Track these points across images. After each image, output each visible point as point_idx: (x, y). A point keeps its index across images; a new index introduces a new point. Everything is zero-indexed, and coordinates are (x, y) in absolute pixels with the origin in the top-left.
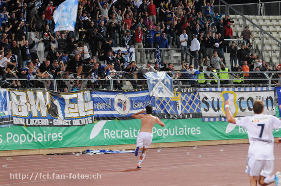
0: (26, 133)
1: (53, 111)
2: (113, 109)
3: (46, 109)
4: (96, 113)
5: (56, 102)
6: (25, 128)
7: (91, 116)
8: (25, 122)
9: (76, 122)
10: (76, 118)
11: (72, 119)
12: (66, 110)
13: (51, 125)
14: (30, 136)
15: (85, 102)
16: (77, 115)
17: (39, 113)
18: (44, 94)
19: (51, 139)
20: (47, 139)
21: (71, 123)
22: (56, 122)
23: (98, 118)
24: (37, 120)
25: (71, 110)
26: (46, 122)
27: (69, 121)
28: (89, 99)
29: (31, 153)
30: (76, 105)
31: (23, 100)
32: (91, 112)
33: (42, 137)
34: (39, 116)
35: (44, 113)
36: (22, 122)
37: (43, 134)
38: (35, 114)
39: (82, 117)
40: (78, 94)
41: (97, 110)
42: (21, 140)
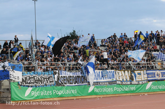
0: (122, 87)
1: (132, 79)
2: (155, 77)
3: (129, 78)
4: (148, 79)
5: (133, 75)
6: (121, 85)
7: (146, 80)
8: (121, 83)
9: (141, 83)
10: (140, 81)
11: (139, 81)
12: (137, 78)
13: (131, 84)
14: (123, 89)
15: (144, 74)
16: (141, 80)
17: (126, 79)
18: (128, 72)
19: (131, 90)
20: (129, 90)
21: (139, 83)
22: (133, 83)
23: (149, 81)
24: (125, 82)
25: (139, 78)
26: (129, 83)
27: (138, 82)
28: (146, 73)
29: (123, 95)
30: (141, 76)
31: (120, 74)
32: (146, 79)
33: (127, 89)
34: (127, 81)
35: (128, 79)
36: (120, 83)
37: (128, 88)
38: (125, 80)
39: (143, 81)
40: (141, 71)
41: (149, 78)
42: (120, 90)
